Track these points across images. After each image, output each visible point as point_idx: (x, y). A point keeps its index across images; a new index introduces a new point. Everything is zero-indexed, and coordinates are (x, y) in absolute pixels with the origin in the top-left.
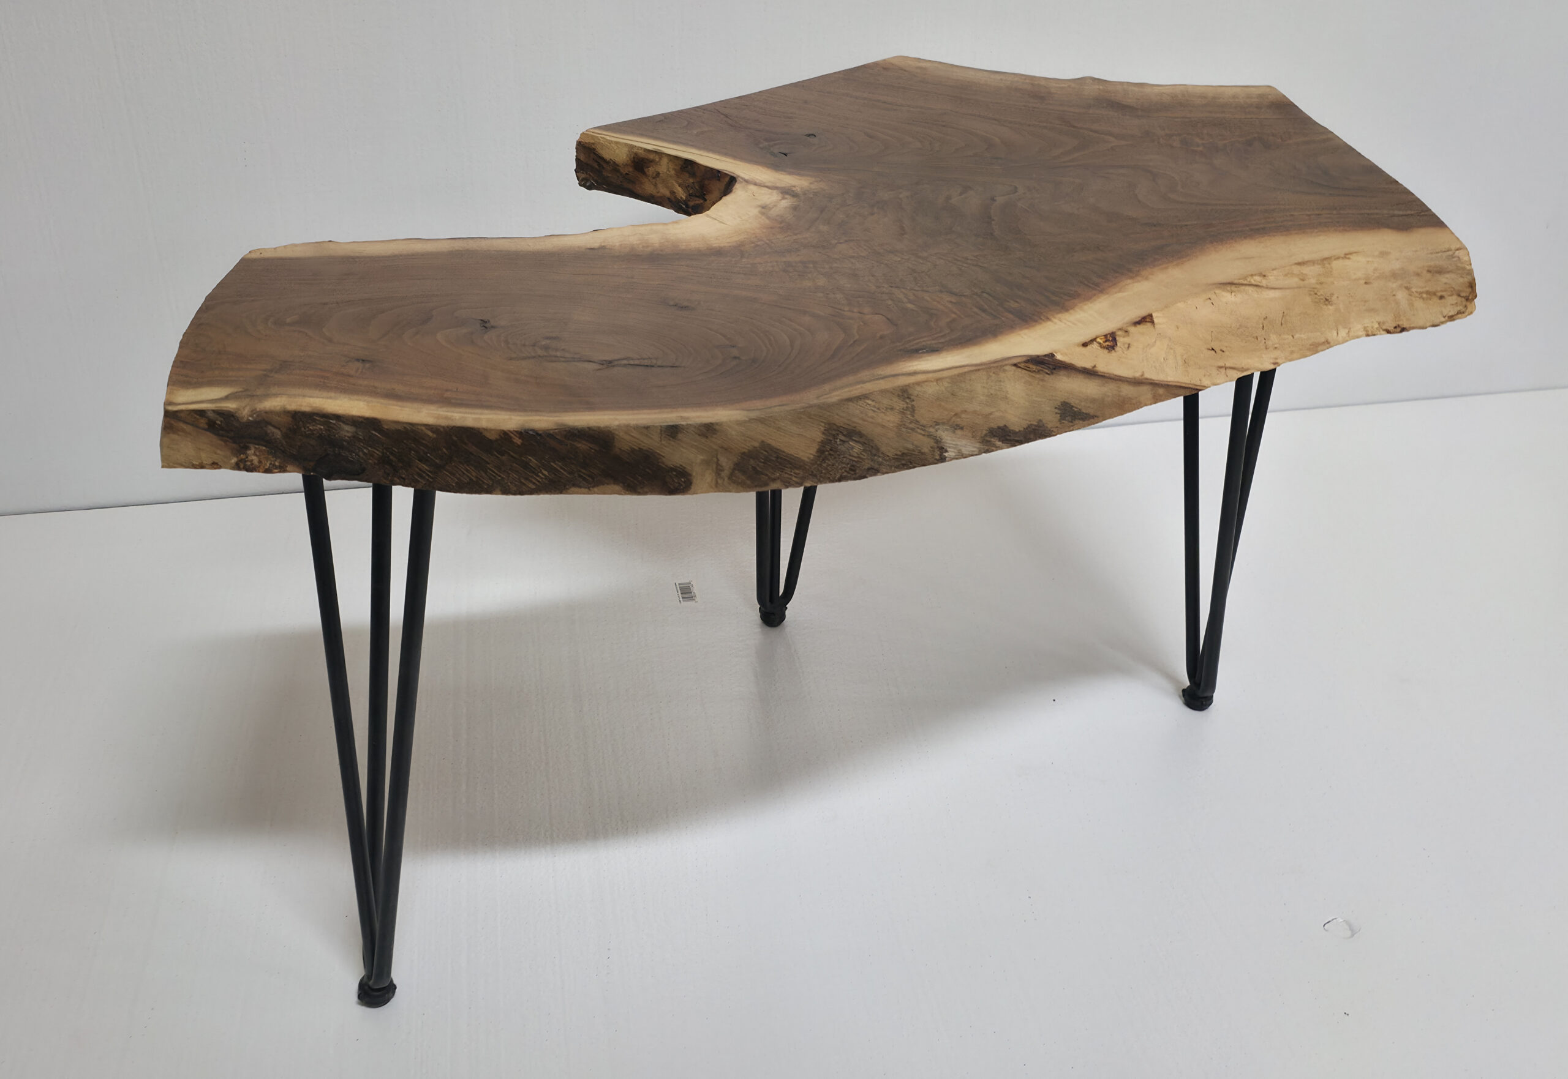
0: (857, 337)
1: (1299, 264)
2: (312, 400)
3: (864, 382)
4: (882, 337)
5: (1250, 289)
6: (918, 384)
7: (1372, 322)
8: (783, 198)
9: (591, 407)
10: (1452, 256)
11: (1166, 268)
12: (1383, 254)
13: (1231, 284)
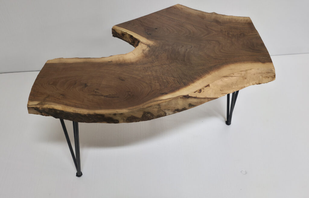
0: (153, 89)
1: (241, 71)
2: (52, 106)
3: (152, 102)
4: (158, 90)
5: (230, 77)
6: (162, 103)
7: (254, 82)
8: (147, 48)
9: (101, 109)
10: (272, 70)
11: (215, 72)
12: (258, 69)
13: (226, 76)
